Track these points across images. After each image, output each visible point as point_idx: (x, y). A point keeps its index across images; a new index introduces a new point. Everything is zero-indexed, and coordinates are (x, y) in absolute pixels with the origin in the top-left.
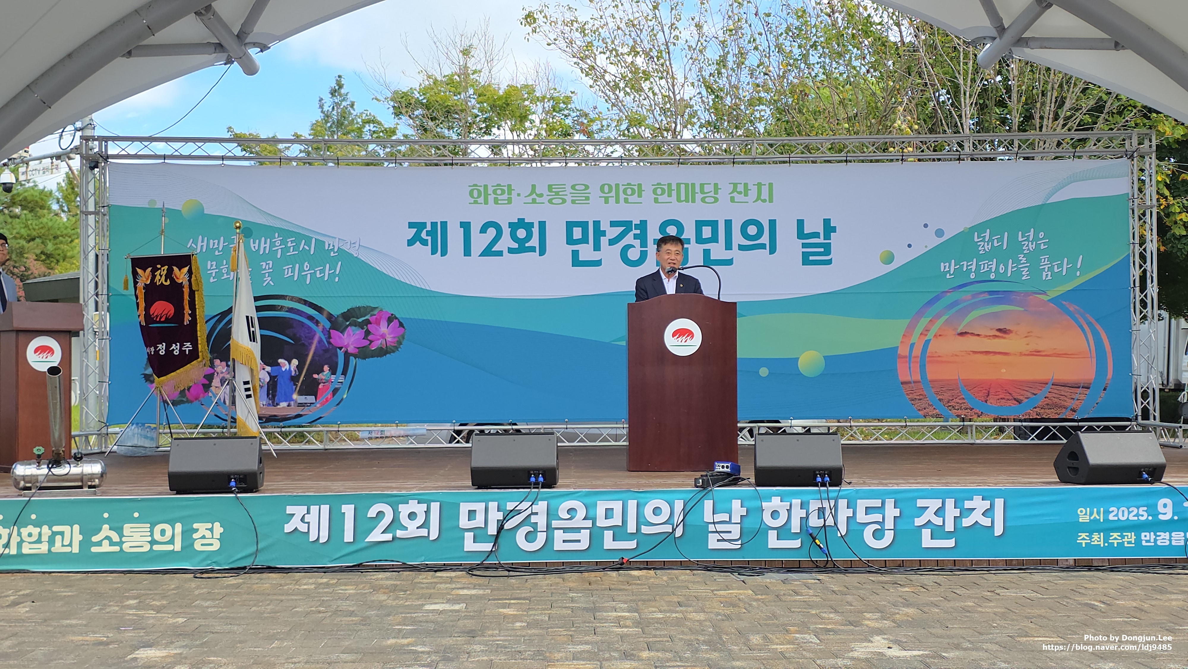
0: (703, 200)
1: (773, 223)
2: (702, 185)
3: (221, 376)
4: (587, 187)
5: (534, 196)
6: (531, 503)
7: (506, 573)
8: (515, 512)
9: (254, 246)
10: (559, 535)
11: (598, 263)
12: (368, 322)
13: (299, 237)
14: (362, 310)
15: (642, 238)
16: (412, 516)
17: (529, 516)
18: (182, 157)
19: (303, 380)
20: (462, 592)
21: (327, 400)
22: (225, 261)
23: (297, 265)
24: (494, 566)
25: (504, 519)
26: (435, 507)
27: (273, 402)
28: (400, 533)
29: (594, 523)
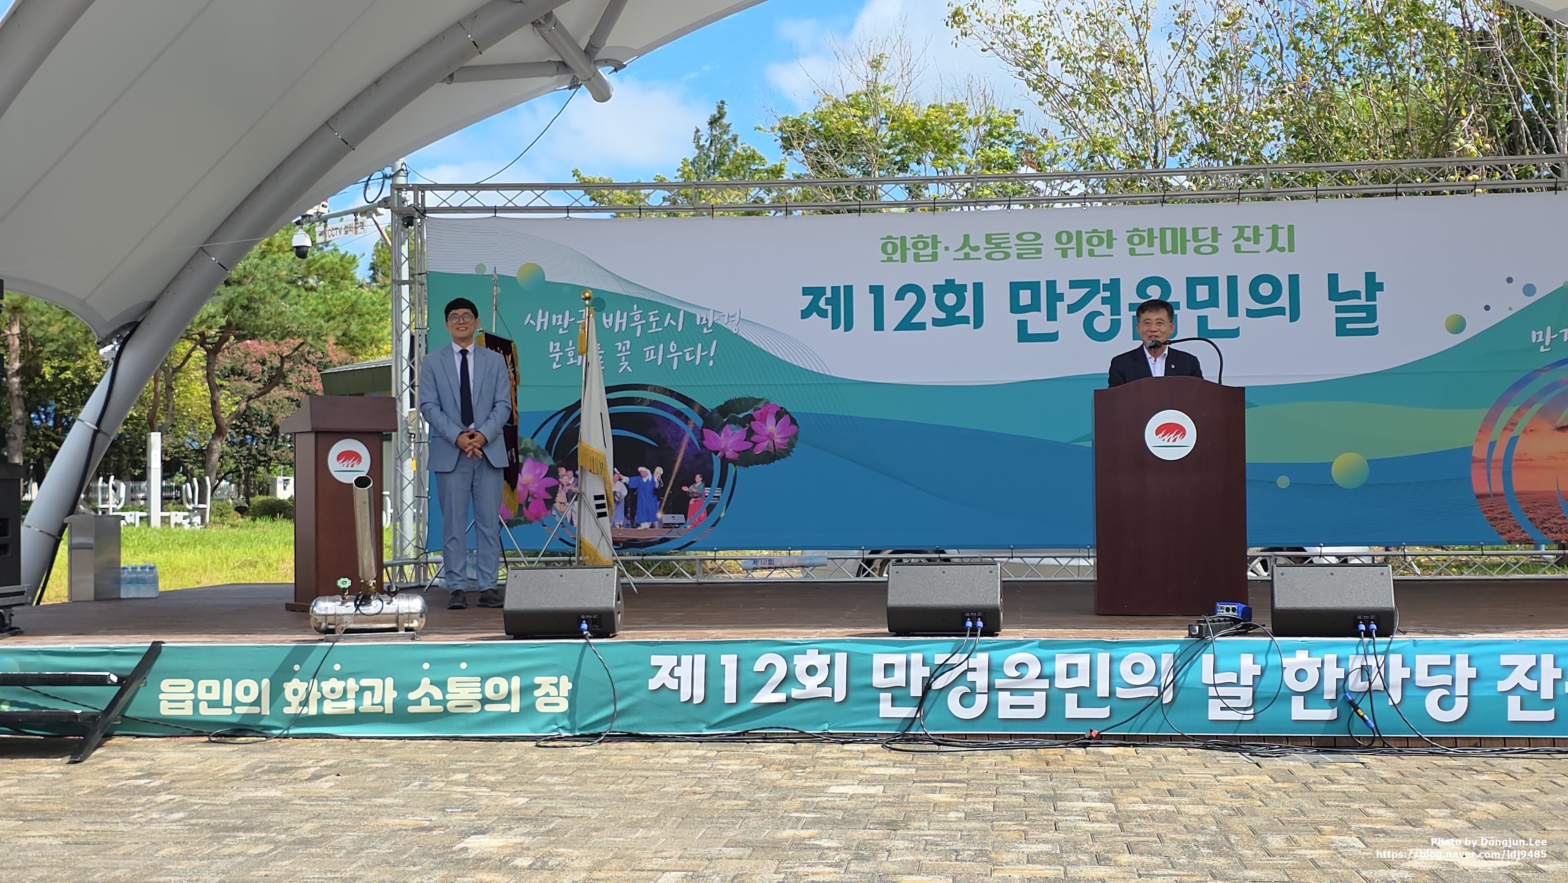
0: (1197, 250)
1: (1294, 280)
2: (1195, 231)
3: (567, 488)
4: (1038, 236)
5: (967, 250)
6: (966, 655)
7: (936, 748)
8: (945, 667)
9: (607, 322)
10: (1004, 698)
11: (1053, 337)
12: (751, 418)
13: (664, 309)
14: (743, 403)
15: (1114, 302)
16: (811, 670)
17: (964, 673)
18: (516, 209)
19: (669, 494)
20: (878, 771)
21: (700, 520)
22: (571, 342)
23: (661, 345)
24: (920, 737)
25: (932, 676)
26: (841, 659)
27: (632, 523)
28: (795, 693)
29: (1051, 684)
